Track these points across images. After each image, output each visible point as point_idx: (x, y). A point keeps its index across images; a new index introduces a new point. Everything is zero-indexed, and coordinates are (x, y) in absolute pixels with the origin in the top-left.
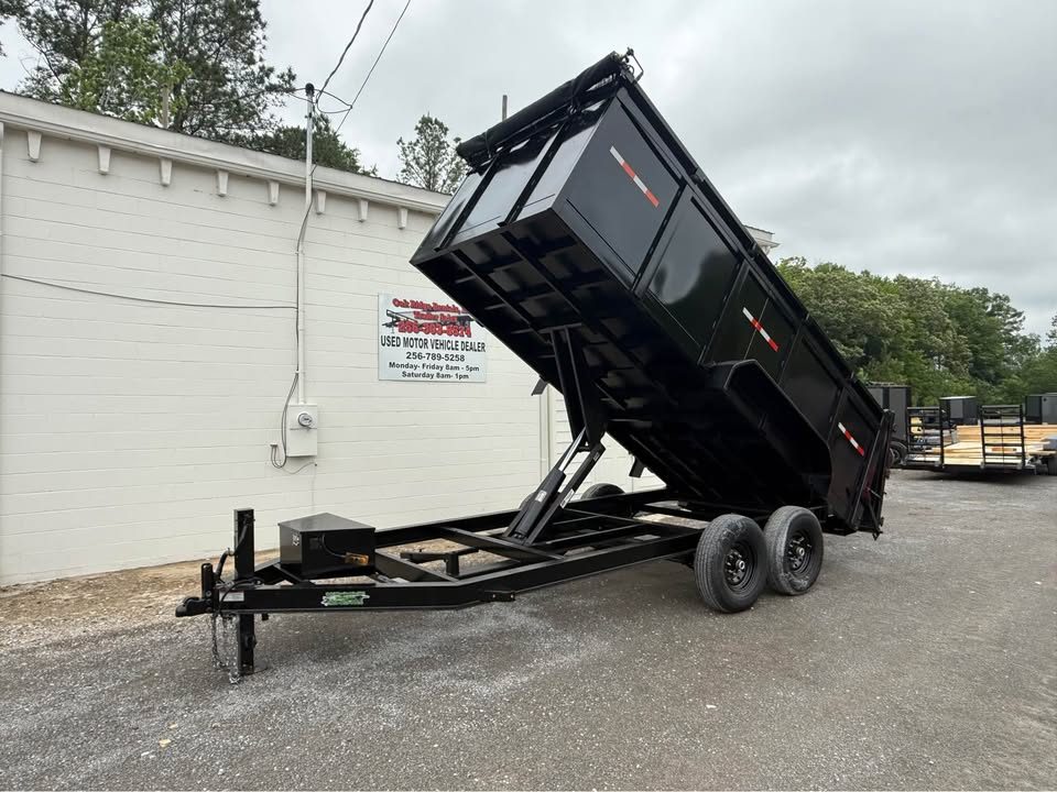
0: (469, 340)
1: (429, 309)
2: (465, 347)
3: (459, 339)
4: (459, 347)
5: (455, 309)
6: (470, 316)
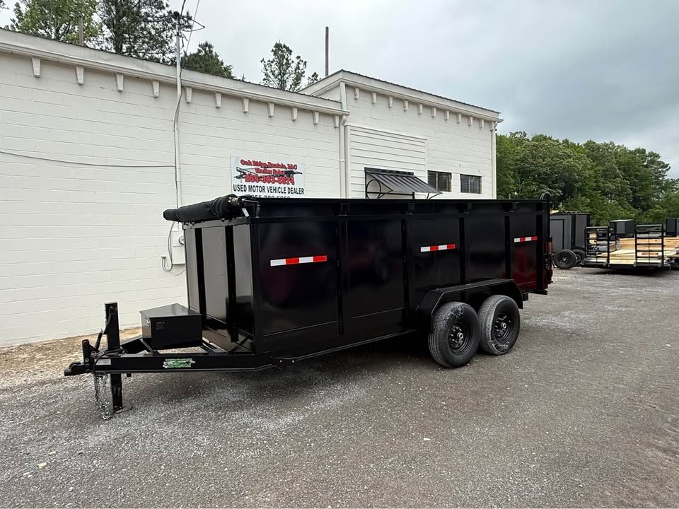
0: (293, 186)
1: (265, 166)
2: (291, 191)
3: (286, 186)
4: (287, 191)
5: (283, 166)
6: (294, 170)
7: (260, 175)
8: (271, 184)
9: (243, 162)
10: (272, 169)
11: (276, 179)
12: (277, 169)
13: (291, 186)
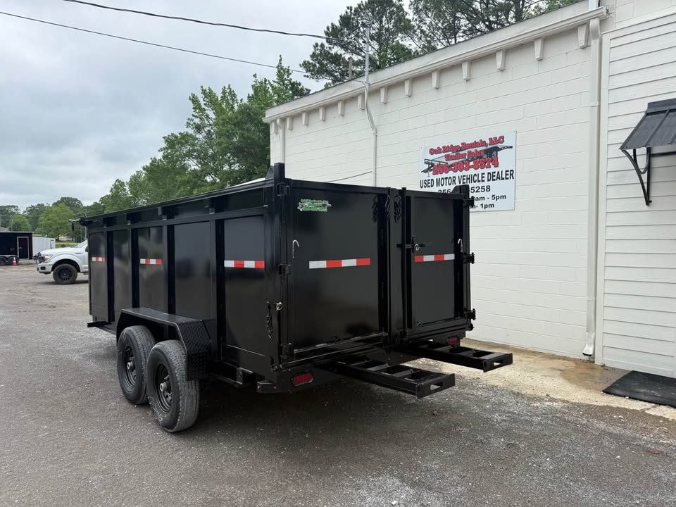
0: (496, 170)
1: (456, 149)
2: (492, 177)
3: (486, 171)
4: (486, 179)
5: (483, 143)
6: (499, 145)
7: (450, 163)
8: (464, 173)
9: (432, 152)
10: (466, 151)
11: (472, 163)
12: (473, 150)
13: (493, 169)
